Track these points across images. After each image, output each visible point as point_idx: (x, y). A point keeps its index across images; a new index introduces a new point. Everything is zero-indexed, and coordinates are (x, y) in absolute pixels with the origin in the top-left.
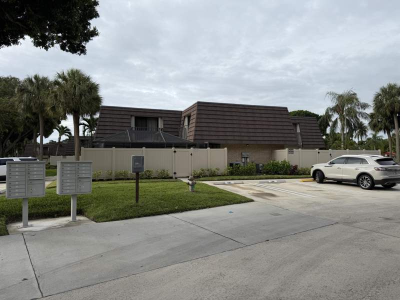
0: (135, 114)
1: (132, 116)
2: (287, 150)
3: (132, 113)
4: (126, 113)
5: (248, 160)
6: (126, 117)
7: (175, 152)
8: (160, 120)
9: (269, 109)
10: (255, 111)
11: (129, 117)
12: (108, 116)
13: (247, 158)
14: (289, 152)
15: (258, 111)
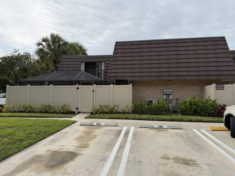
0: (84, 60)
1: (82, 62)
2: (214, 85)
3: (82, 60)
4: (78, 60)
5: (171, 97)
6: (77, 63)
7: (78, 88)
8: (103, 63)
9: (198, 40)
10: (179, 45)
11: (79, 63)
12: (65, 63)
13: (169, 95)
14: (217, 88)
15: (184, 44)
